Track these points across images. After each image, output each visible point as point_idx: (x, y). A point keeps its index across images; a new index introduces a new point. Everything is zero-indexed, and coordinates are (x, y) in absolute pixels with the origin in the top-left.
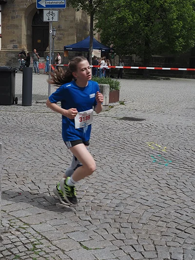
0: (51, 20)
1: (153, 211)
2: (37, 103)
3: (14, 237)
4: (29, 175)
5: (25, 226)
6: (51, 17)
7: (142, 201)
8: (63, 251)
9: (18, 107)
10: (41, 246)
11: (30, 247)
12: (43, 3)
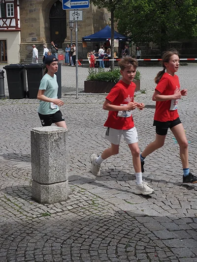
0: (76, 19)
1: (177, 179)
2: (66, 95)
3: (77, 196)
4: (75, 156)
5: (83, 190)
6: (76, 16)
7: (168, 172)
8: (114, 205)
10: (98, 202)
11: (91, 202)
12: (68, 4)
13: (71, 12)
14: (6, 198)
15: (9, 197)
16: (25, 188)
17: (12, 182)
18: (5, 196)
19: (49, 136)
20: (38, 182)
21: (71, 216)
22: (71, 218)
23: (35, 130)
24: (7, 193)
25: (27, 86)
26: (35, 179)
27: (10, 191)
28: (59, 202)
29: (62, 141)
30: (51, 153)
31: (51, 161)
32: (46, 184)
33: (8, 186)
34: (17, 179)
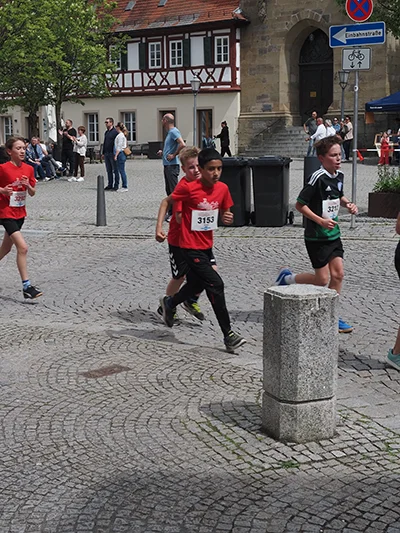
0: (356, 67)
3: (354, 432)
4: (349, 347)
5: (365, 420)
6: (356, 61)
9: (296, 229)
10: (398, 447)
11: (382, 446)
12: (342, 37)
13: (347, 53)
14: (210, 425)
15: (215, 423)
16: (246, 407)
17: (221, 394)
18: (208, 421)
19: (302, 305)
20: (275, 398)
21: (342, 471)
22: (341, 476)
23: (273, 292)
24: (213, 415)
25: (252, 202)
26: (270, 391)
27: (218, 411)
28: (317, 440)
29: (328, 315)
30: (303, 340)
31: (303, 356)
32: (292, 402)
33: (214, 400)
34: (231, 388)
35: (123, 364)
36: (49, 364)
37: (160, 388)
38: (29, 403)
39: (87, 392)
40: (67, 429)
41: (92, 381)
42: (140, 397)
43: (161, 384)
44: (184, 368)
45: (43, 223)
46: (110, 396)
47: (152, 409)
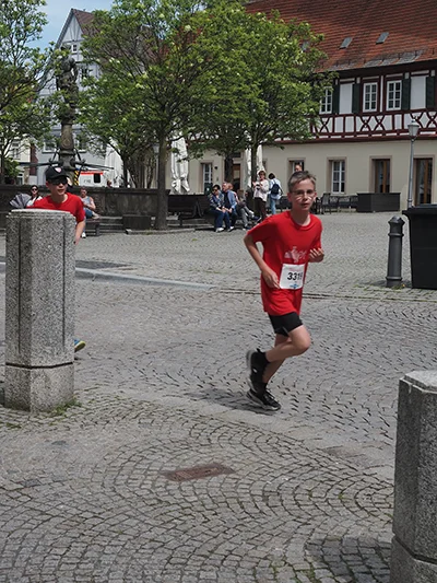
14: (311, 576)
15: (322, 574)
16: (378, 549)
17: (347, 524)
18: (313, 569)
20: (408, 549)
23: (412, 380)
24: (323, 561)
26: (401, 536)
27: (333, 551)
33: (334, 533)
34: (363, 514)
35: (227, 464)
36: (129, 454)
37: (262, 505)
38: (75, 511)
39: (160, 501)
40: (105, 560)
41: (173, 485)
42: (228, 516)
43: (265, 499)
44: (308, 476)
45: (209, 276)
46: (188, 511)
47: (238, 540)
